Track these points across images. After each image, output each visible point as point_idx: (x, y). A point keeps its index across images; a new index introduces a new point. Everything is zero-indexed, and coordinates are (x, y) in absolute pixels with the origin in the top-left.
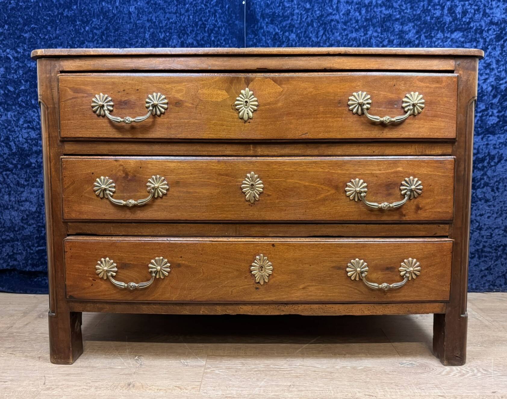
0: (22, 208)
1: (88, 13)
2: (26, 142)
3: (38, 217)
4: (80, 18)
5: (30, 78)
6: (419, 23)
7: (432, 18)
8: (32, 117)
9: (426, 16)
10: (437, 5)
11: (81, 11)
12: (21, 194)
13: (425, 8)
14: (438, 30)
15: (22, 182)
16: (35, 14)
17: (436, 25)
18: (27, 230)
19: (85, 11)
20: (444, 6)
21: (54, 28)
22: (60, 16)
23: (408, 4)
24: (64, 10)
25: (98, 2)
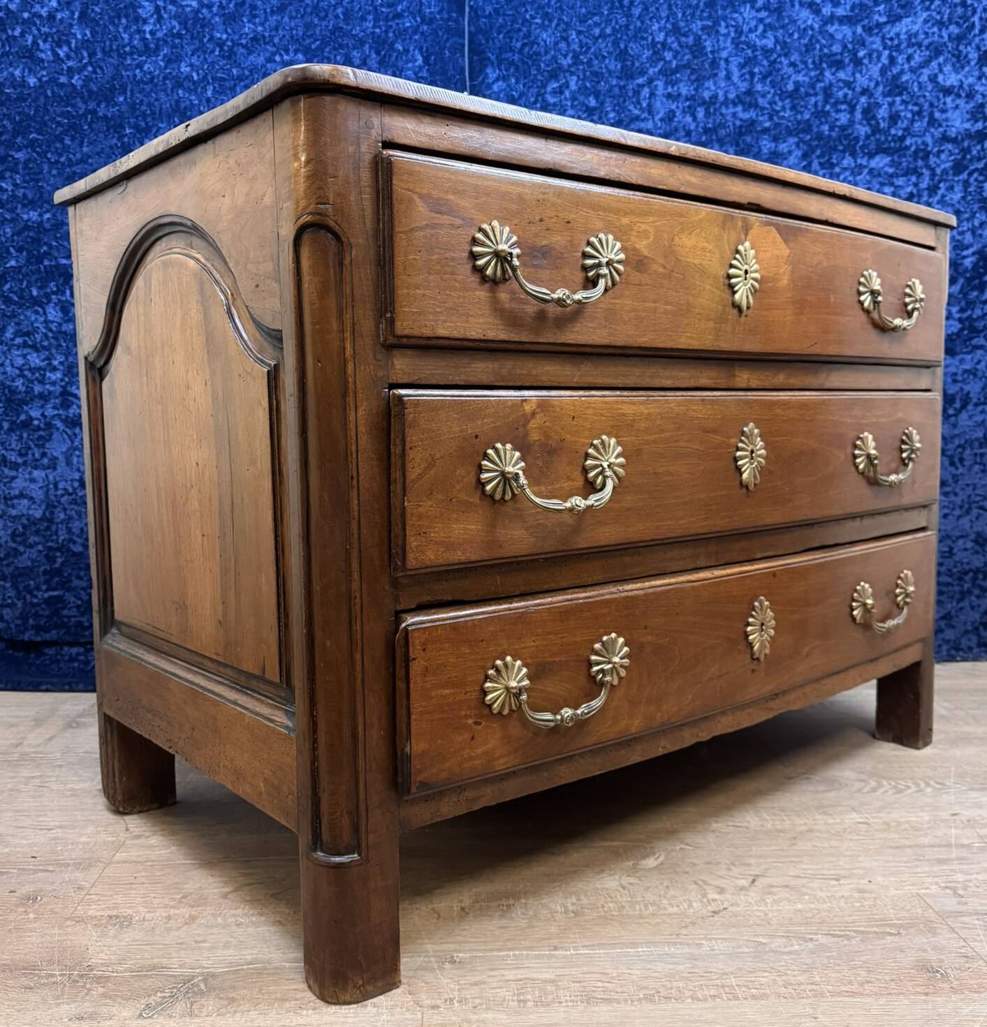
0: (14, 512)
1: (149, 112)
2: (19, 376)
3: (48, 529)
4: (132, 120)
5: (28, 243)
6: (808, 137)
7: (832, 129)
8: (32, 324)
9: (821, 123)
10: (843, 103)
11: (133, 107)
12: (10, 482)
13: (820, 108)
14: (844, 151)
15: (13, 459)
16: (36, 111)
17: (841, 142)
18: (25, 556)
19: (143, 108)
20: (855, 106)
21: (77, 142)
22: (89, 116)
23: (787, 101)
24: (98, 105)
25: (169, 90)
